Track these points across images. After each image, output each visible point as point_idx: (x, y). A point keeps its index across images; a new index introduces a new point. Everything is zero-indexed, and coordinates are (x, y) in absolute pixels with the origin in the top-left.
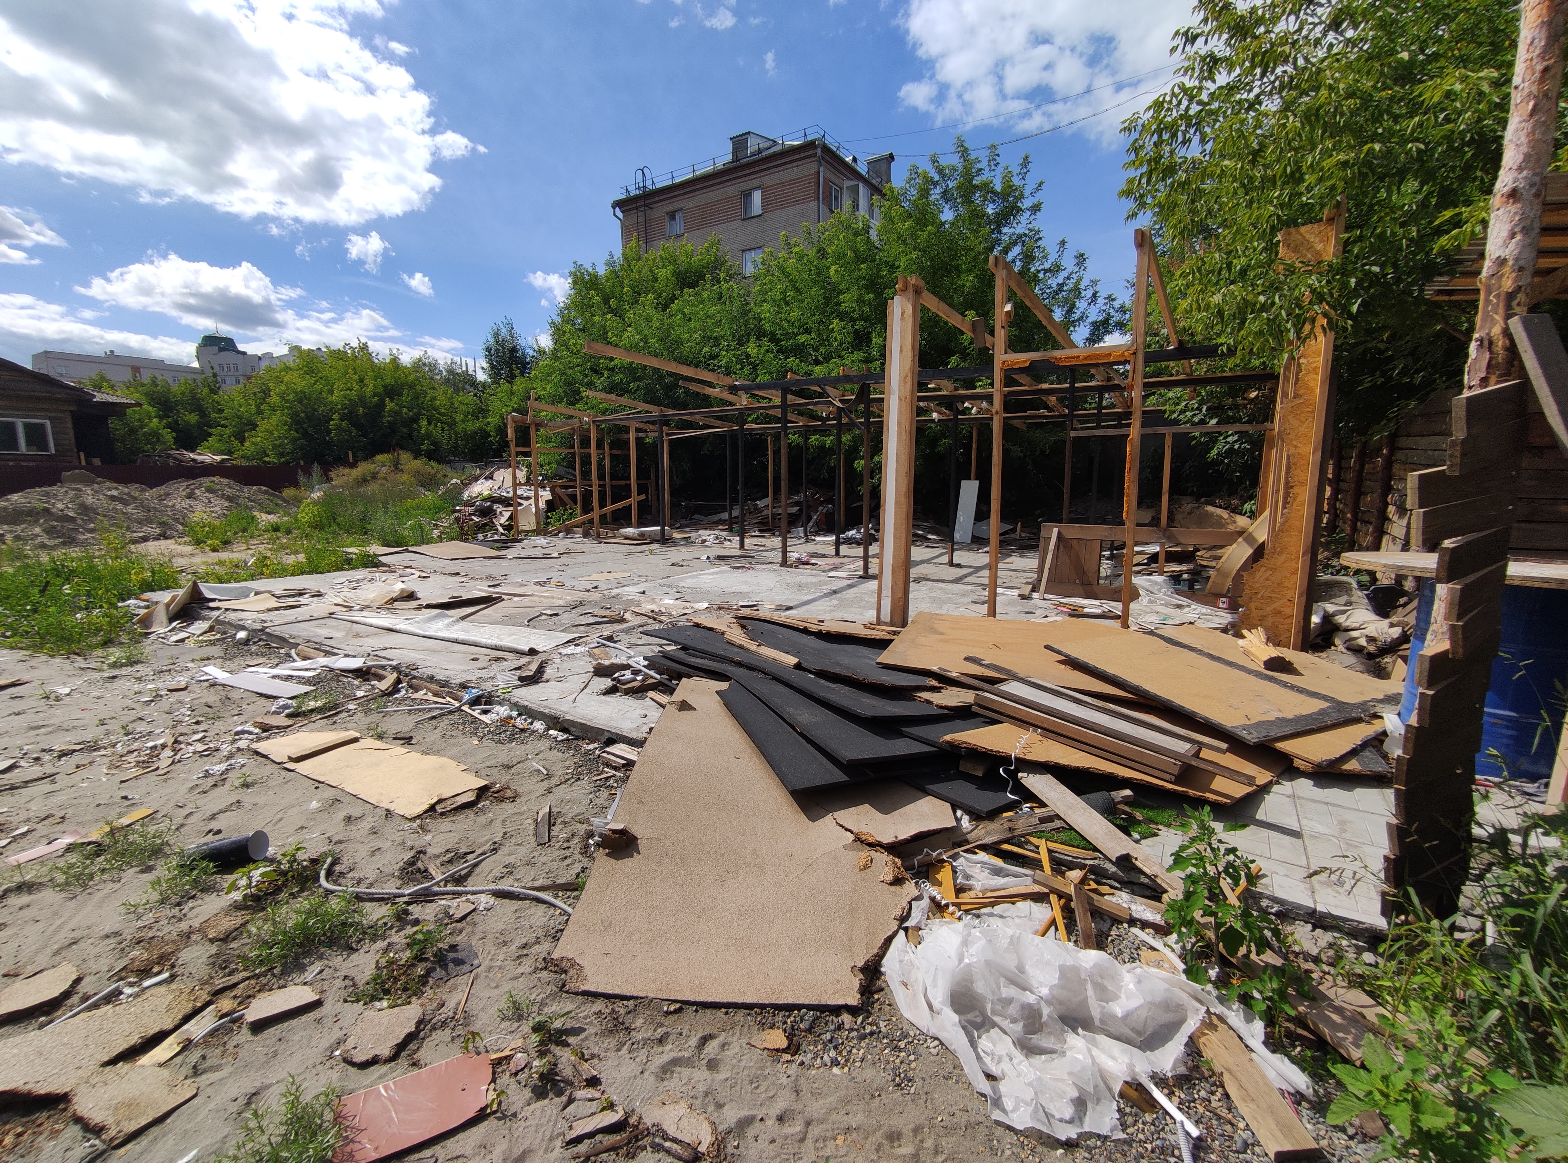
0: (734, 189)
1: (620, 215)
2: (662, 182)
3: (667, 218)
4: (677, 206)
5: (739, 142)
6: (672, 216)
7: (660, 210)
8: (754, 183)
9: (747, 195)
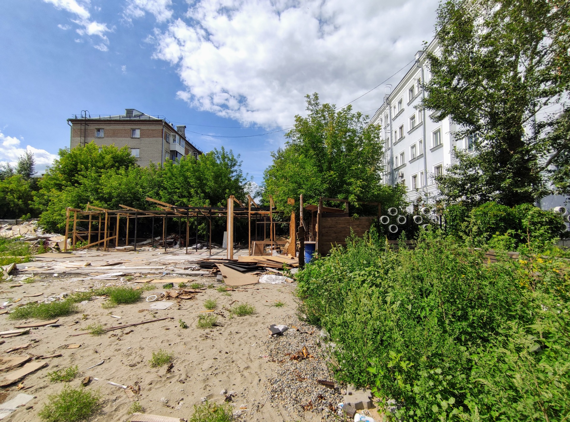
0: (128, 127)
1: (71, 125)
2: (93, 117)
3: (96, 131)
4: (101, 127)
5: (129, 112)
6: (99, 130)
7: (92, 127)
8: (137, 127)
9: (134, 130)
